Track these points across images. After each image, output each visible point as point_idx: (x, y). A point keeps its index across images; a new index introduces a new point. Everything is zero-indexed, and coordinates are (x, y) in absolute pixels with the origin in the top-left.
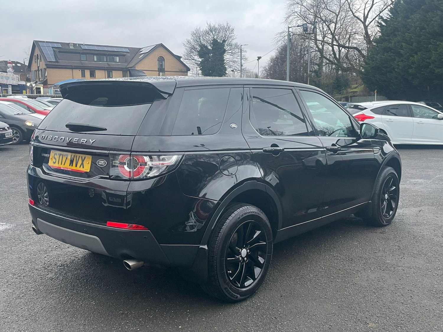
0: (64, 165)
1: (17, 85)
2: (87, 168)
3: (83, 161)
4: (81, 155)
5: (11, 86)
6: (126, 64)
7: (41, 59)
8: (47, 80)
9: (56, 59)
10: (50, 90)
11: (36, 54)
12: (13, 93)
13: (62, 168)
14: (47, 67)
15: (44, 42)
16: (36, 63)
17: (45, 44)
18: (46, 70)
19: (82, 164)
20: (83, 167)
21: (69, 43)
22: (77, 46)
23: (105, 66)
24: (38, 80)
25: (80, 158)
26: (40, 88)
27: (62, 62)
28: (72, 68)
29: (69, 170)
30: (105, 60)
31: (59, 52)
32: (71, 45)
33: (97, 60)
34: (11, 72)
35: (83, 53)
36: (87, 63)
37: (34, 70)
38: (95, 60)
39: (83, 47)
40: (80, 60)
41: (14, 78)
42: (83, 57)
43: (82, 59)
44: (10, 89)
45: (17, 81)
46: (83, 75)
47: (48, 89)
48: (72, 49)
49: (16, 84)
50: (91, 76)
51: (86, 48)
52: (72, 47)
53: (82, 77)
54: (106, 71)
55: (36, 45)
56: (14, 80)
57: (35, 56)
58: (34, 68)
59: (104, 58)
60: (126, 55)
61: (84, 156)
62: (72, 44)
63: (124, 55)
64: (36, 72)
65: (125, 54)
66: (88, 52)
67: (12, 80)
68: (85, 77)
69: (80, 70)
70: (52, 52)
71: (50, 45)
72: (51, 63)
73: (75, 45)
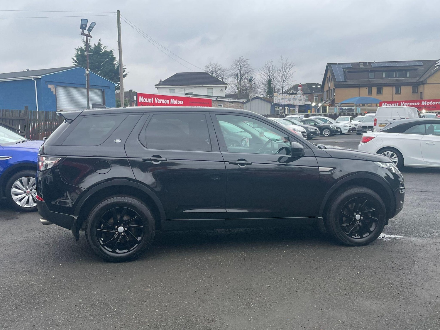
1: (304, 105)
5: (298, 106)
6: (417, 78)
7: (331, 81)
8: (335, 99)
9: (345, 79)
10: (335, 109)
11: (328, 76)
12: (299, 112)
14: (336, 88)
15: (336, 64)
16: (328, 84)
17: (336, 66)
18: (335, 89)
21: (360, 63)
22: (368, 64)
23: (393, 82)
24: (328, 100)
26: (326, 107)
27: (350, 82)
28: (359, 86)
30: (394, 76)
31: (349, 72)
32: (361, 64)
33: (385, 76)
34: (301, 94)
35: (371, 71)
36: (374, 81)
37: (326, 91)
38: (384, 76)
39: (373, 65)
40: (368, 78)
41: (301, 99)
42: (371, 75)
43: (370, 77)
44: (297, 109)
45: (304, 101)
46: (370, 93)
47: (334, 108)
48: (362, 68)
49: (302, 104)
50: (377, 93)
51: (377, 65)
52: (362, 66)
53: (368, 94)
54: (394, 87)
55: (329, 67)
56: (301, 101)
57: (328, 77)
58: (326, 88)
59: (393, 74)
60: (418, 69)
62: (363, 63)
63: (416, 69)
64: (327, 92)
65: (417, 67)
66: (378, 69)
67: (299, 101)
68: (371, 94)
69: (367, 88)
70: (343, 73)
71: (341, 66)
72: (339, 84)
73: (365, 64)
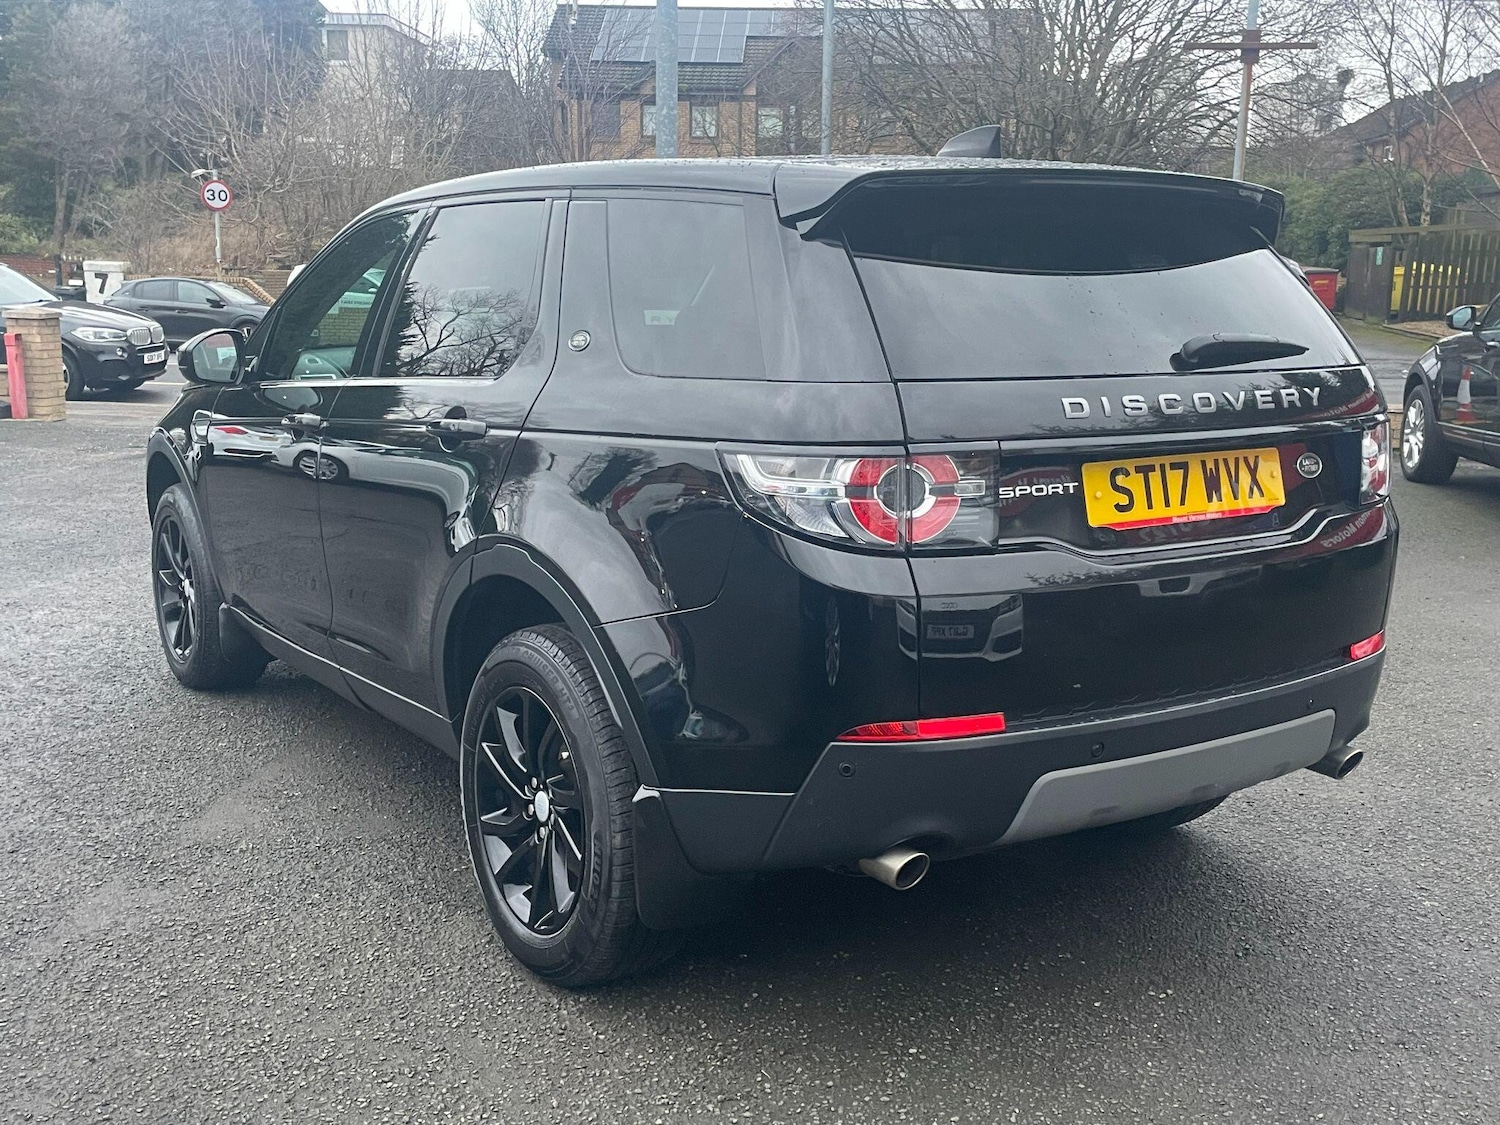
0: (1183, 502)
2: (1275, 493)
3: (1253, 472)
4: (1241, 453)
13: (1175, 520)
19: (1255, 481)
20: (1262, 494)
25: (1242, 464)
29: (1209, 517)
61: (1250, 454)
